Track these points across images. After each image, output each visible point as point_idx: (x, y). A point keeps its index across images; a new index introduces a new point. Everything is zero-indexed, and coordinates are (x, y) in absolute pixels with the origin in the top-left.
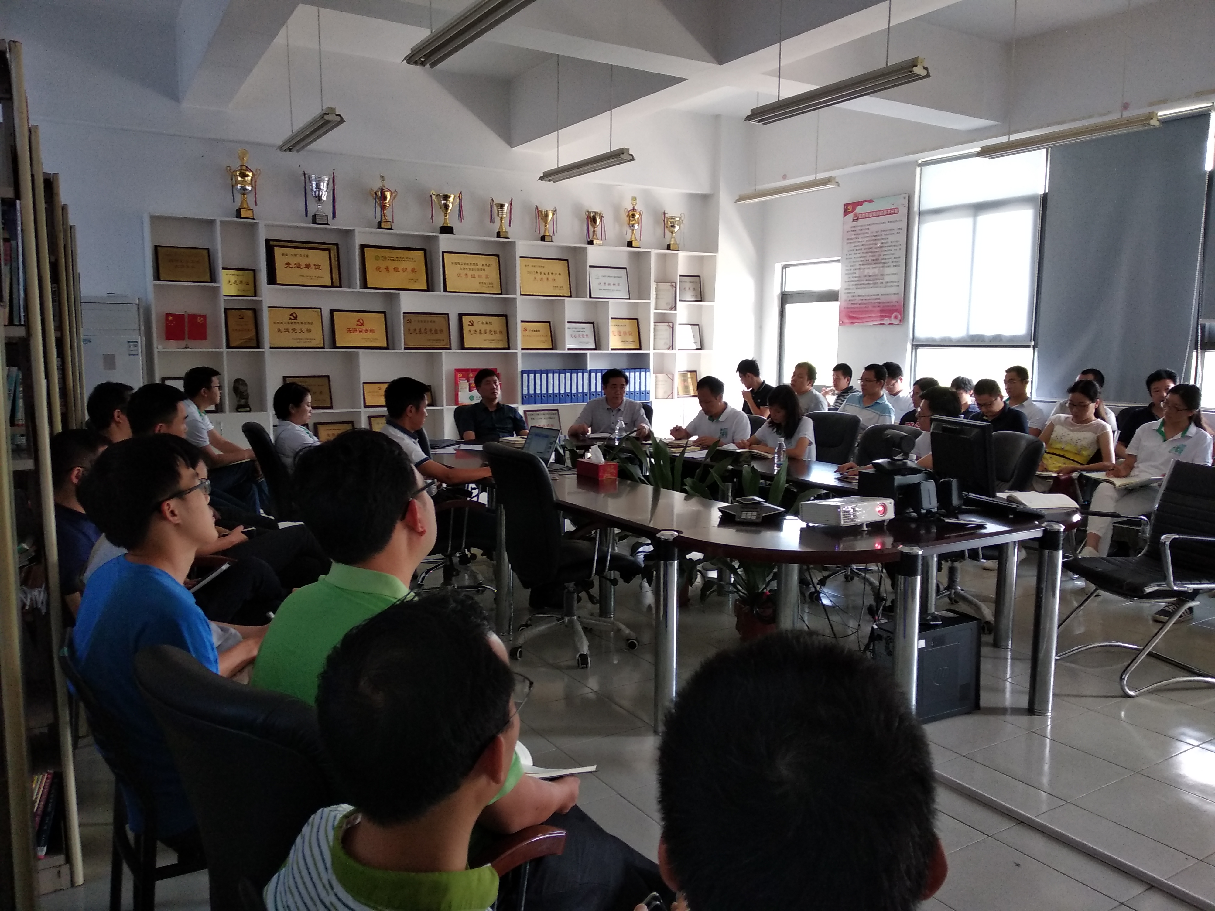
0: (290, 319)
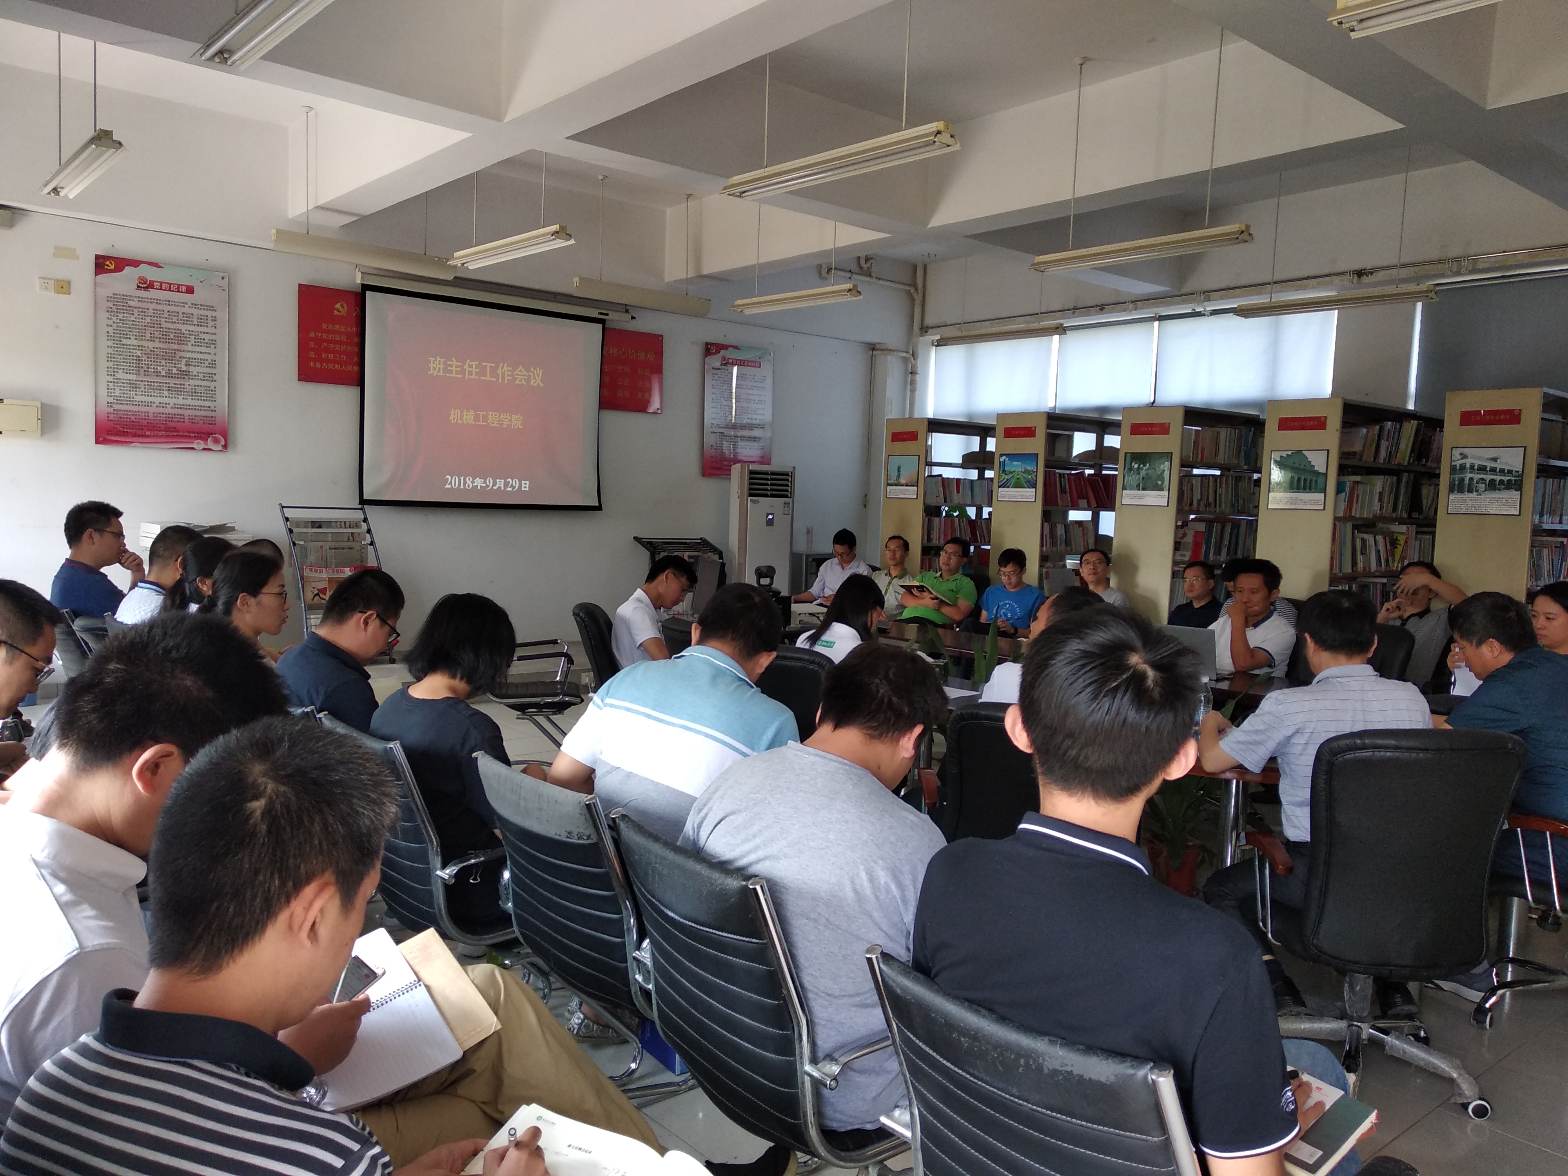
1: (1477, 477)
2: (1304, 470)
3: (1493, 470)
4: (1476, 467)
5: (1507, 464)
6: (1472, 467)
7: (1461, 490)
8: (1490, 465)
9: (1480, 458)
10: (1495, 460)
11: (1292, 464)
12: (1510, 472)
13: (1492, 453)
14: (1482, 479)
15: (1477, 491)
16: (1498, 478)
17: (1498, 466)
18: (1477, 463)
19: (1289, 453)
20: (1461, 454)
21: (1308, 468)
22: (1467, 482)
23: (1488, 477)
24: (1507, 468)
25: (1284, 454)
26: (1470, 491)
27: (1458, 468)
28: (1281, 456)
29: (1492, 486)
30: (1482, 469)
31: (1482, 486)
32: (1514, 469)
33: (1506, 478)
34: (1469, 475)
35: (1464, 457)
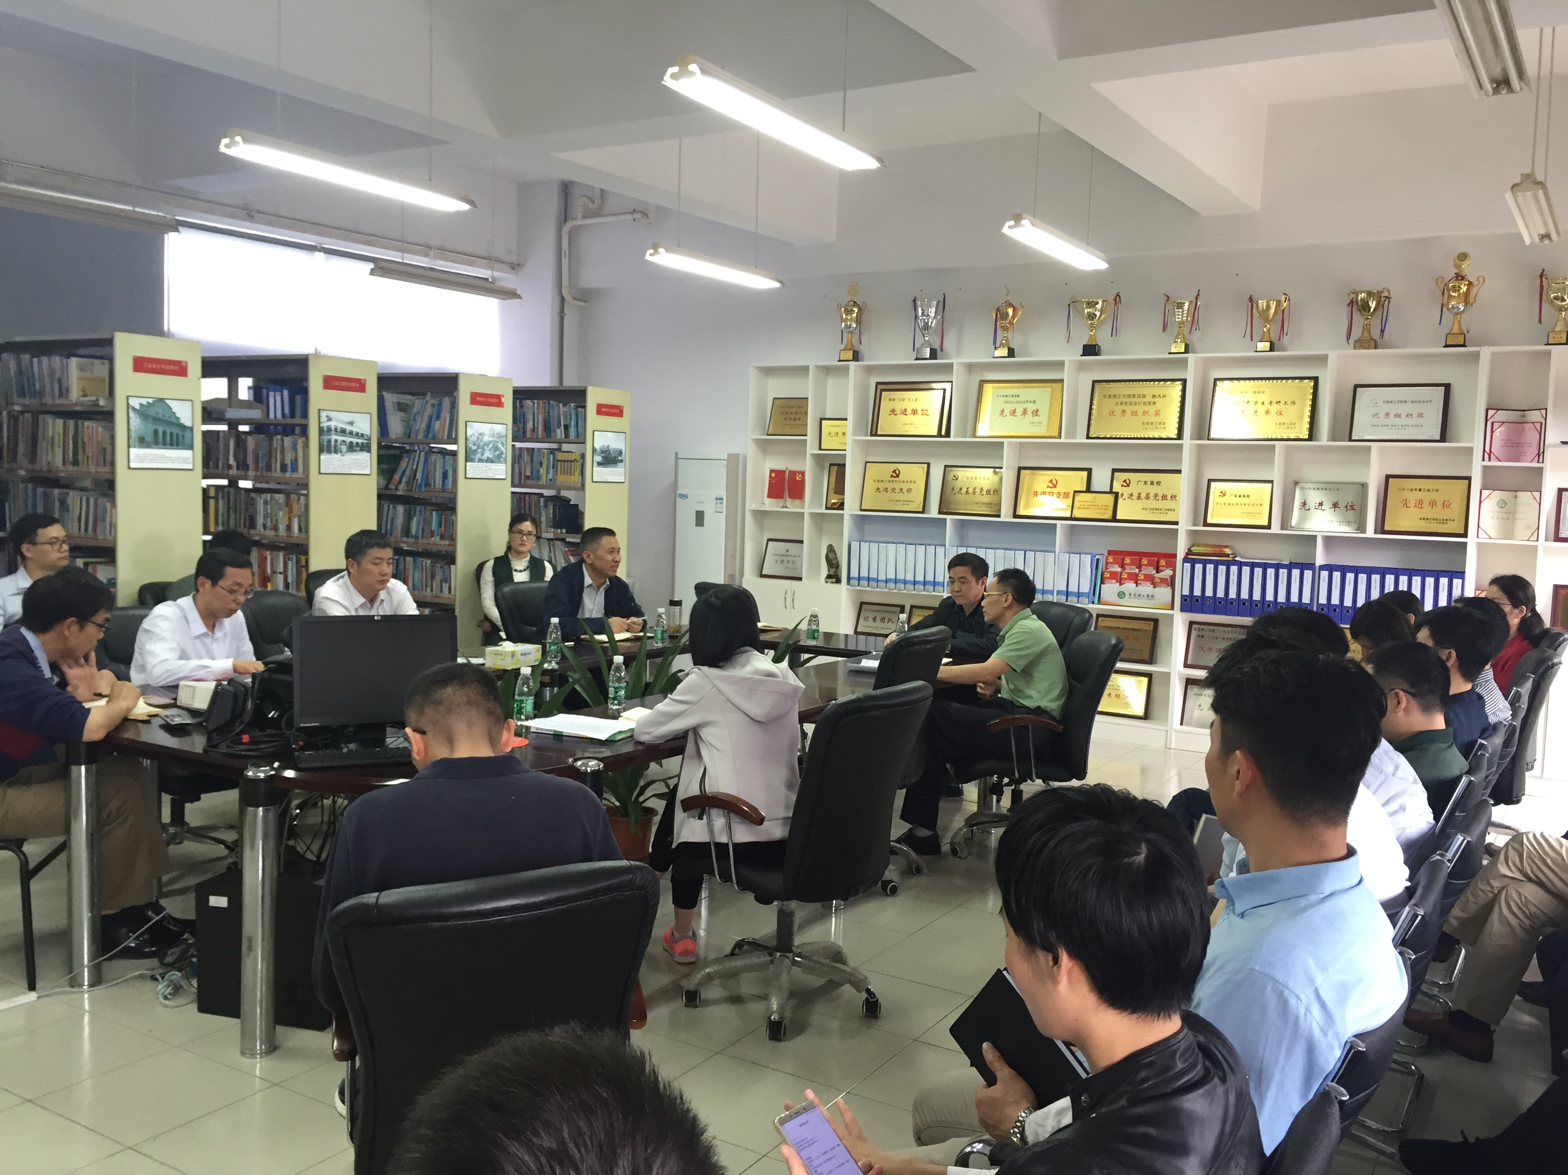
0: (892, 476)
1: (340, 438)
2: (169, 423)
3: (351, 433)
4: (339, 430)
5: (360, 428)
6: (336, 430)
7: (329, 452)
8: (348, 428)
9: (341, 422)
10: (351, 423)
11: (154, 415)
12: (362, 435)
13: (348, 417)
14: (344, 441)
15: (341, 452)
16: (355, 440)
17: (355, 429)
18: (340, 425)
19: (150, 401)
20: (327, 416)
21: (174, 421)
22: (333, 443)
23: (348, 439)
24: (360, 432)
25: (144, 401)
26: (336, 452)
27: (325, 429)
28: (141, 404)
29: (351, 448)
30: (343, 431)
31: (344, 448)
32: (365, 433)
33: (360, 441)
34: (334, 437)
35: (330, 419)
